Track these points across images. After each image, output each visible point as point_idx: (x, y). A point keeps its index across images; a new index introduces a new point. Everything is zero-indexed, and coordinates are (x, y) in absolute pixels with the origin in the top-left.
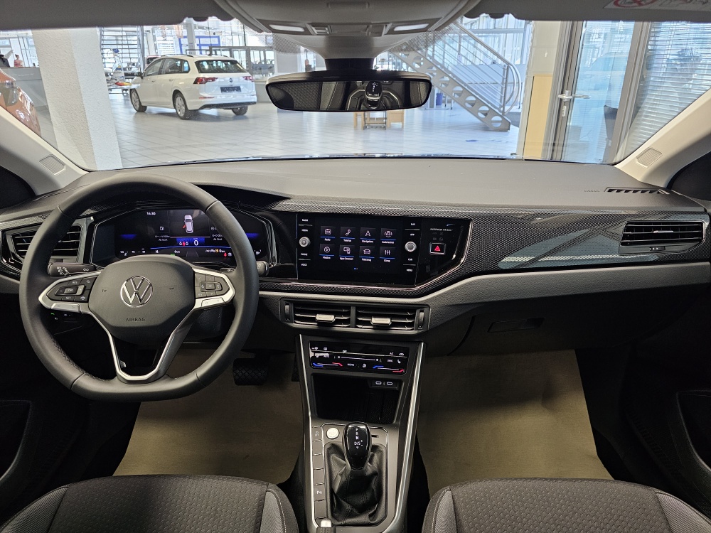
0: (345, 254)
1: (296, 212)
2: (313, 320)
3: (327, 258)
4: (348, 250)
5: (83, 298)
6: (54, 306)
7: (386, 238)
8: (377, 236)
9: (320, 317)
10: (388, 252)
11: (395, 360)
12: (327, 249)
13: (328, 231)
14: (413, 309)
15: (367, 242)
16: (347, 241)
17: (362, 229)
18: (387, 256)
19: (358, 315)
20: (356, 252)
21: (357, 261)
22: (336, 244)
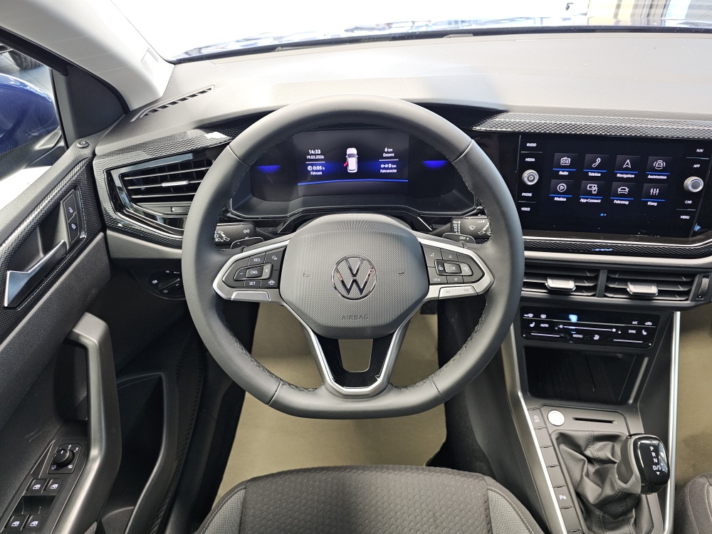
0: (589, 194)
1: (519, 133)
2: (542, 286)
3: (561, 199)
4: (594, 188)
5: (272, 282)
6: (235, 295)
7: (654, 171)
8: (641, 168)
9: (552, 283)
10: (655, 191)
11: (639, 330)
12: (562, 187)
13: (566, 161)
14: (691, 273)
15: (625, 176)
16: (593, 174)
17: (619, 157)
18: (653, 197)
19: (609, 280)
20: (606, 191)
21: (607, 203)
22: (577, 178)
